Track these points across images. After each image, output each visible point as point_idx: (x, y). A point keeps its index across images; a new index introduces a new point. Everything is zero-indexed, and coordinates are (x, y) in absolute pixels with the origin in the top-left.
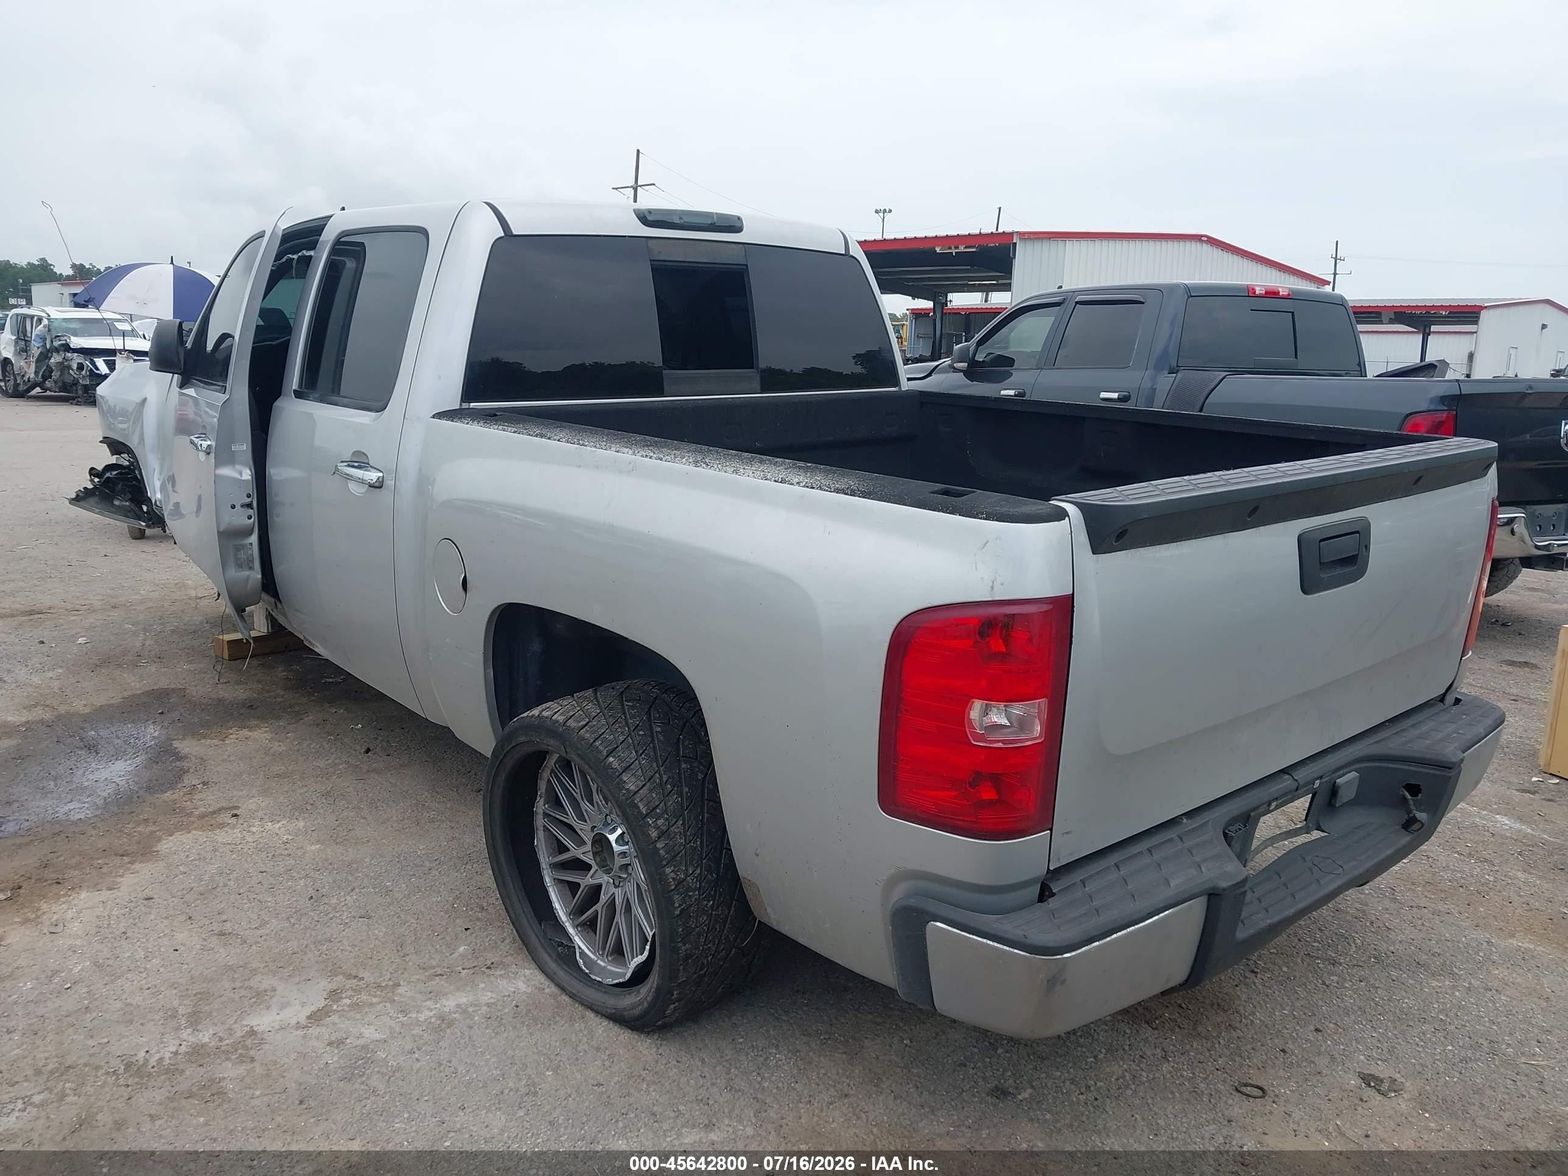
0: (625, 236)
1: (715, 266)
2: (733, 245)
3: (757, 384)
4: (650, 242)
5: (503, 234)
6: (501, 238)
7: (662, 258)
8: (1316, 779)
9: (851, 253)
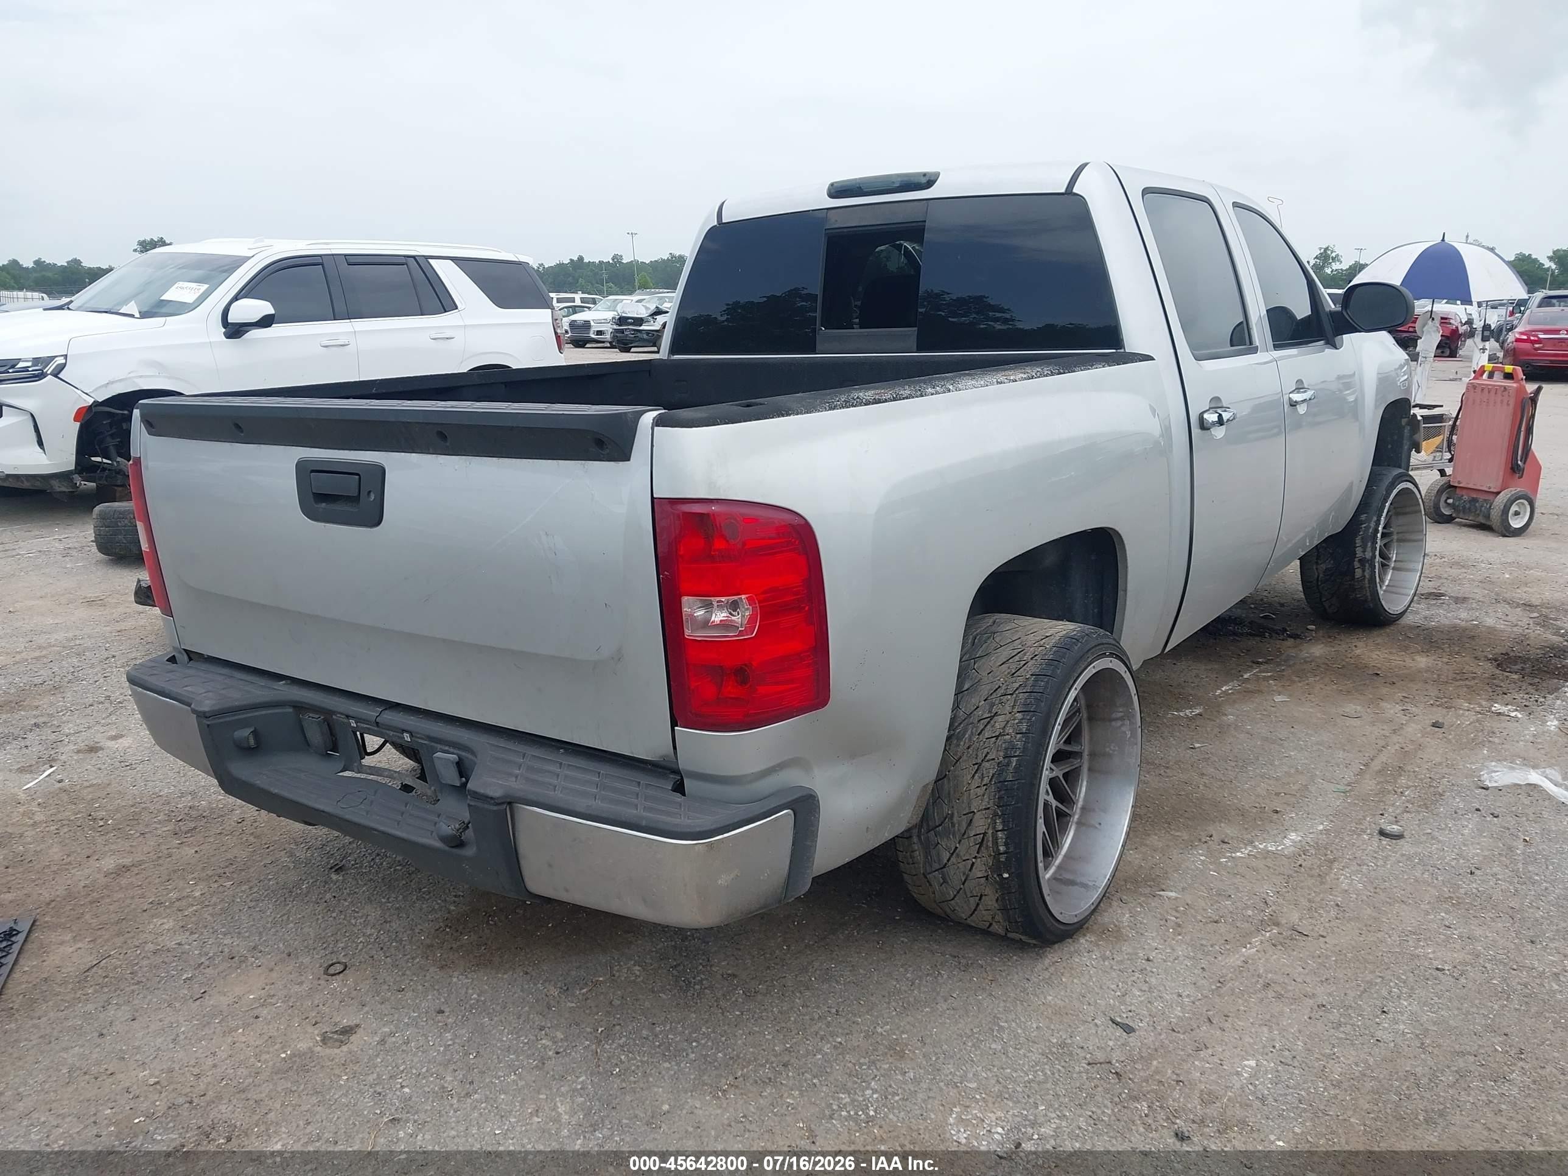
2: (917, 202)
3: (913, 341)
6: (716, 226)
8: (404, 731)
9: (1075, 191)
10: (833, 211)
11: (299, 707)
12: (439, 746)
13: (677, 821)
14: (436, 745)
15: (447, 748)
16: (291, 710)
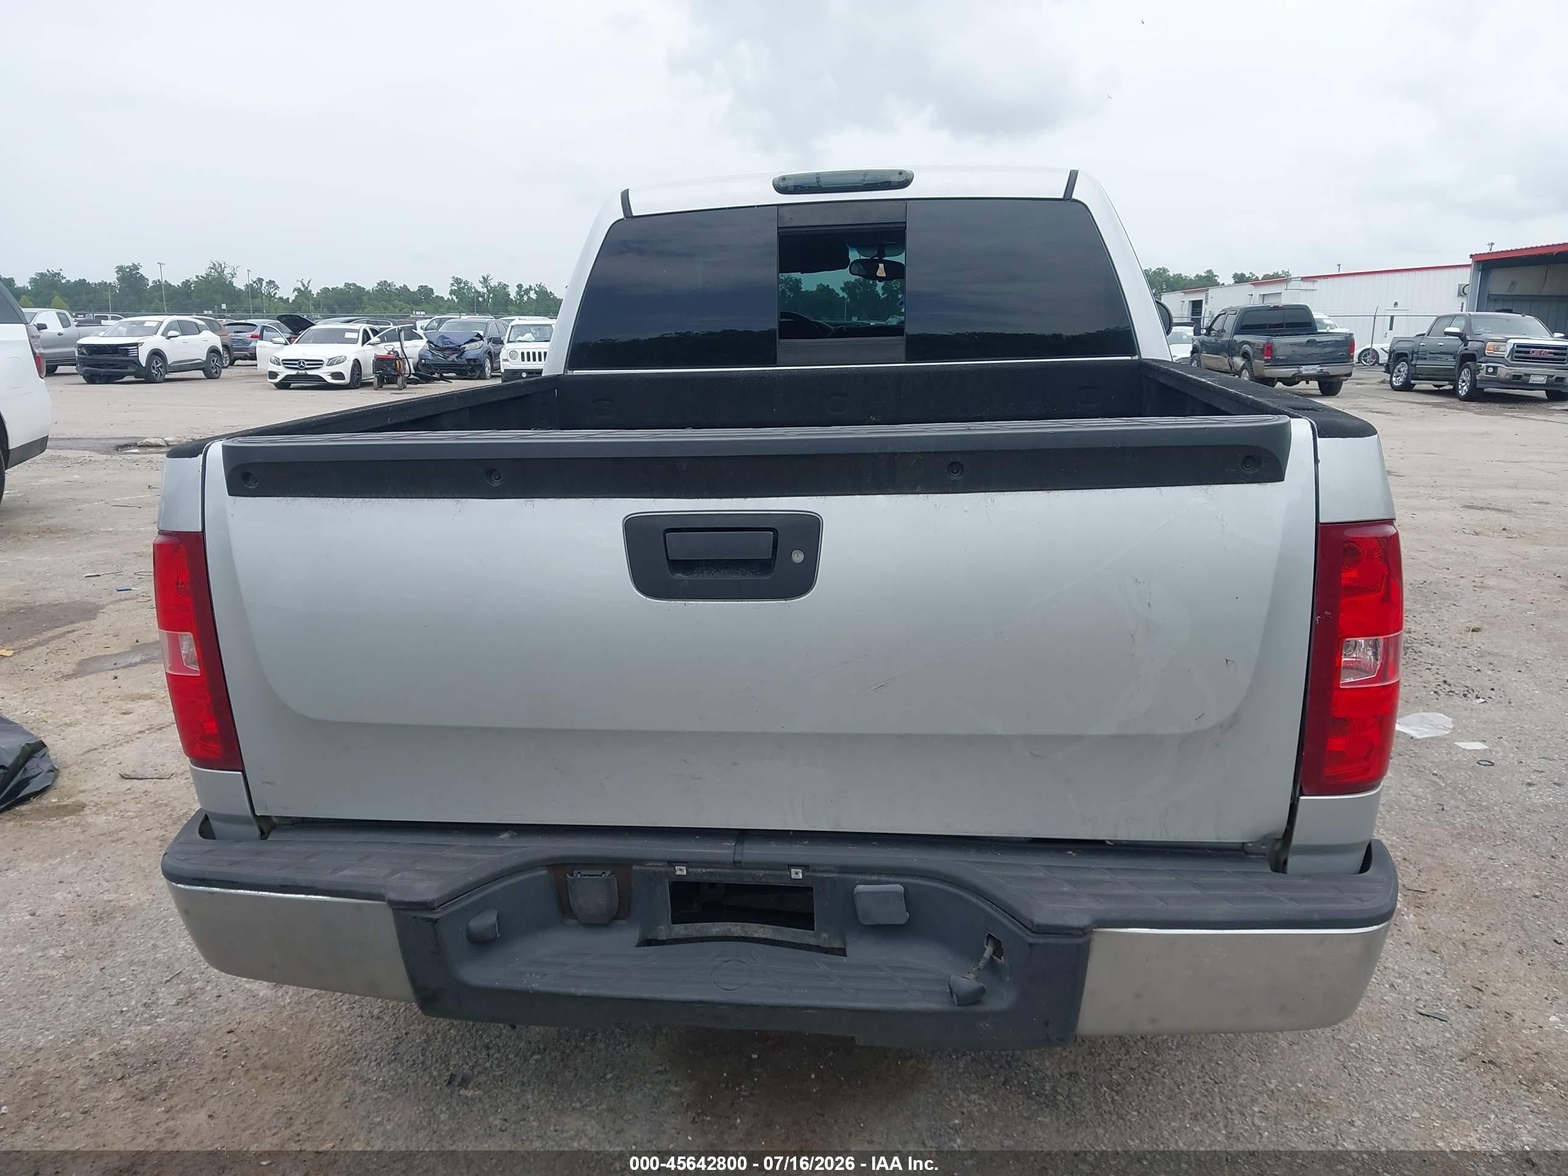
0: (754, 206)
1: (863, 227)
2: (891, 202)
3: (901, 351)
4: (782, 209)
5: (622, 216)
6: (622, 219)
7: (793, 224)
8: (792, 866)
9: (1074, 196)
10: (786, 208)
11: (560, 867)
12: (860, 877)
13: (1344, 906)
14: (852, 876)
15: (875, 878)
16: (544, 872)
